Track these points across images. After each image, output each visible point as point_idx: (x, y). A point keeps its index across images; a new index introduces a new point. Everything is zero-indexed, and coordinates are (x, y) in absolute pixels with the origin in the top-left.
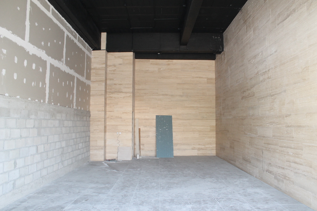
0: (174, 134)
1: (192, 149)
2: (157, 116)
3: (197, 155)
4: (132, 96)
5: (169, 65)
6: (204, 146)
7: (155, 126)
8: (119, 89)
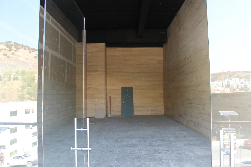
0: (134, 100)
1: (147, 110)
2: (122, 87)
3: (150, 114)
4: (104, 73)
5: (130, 51)
6: (155, 108)
7: (121, 94)
8: (95, 69)
